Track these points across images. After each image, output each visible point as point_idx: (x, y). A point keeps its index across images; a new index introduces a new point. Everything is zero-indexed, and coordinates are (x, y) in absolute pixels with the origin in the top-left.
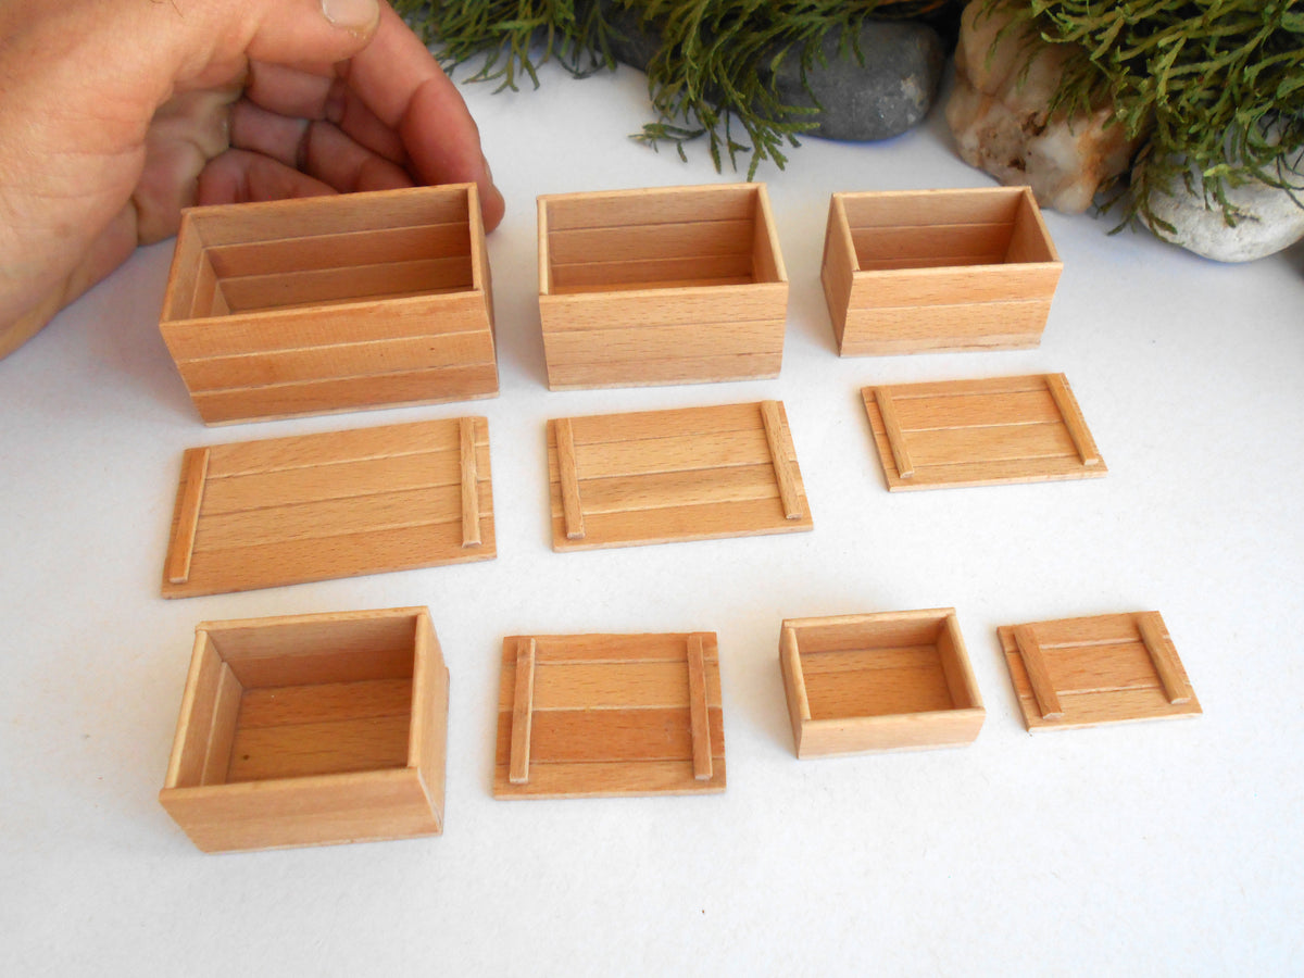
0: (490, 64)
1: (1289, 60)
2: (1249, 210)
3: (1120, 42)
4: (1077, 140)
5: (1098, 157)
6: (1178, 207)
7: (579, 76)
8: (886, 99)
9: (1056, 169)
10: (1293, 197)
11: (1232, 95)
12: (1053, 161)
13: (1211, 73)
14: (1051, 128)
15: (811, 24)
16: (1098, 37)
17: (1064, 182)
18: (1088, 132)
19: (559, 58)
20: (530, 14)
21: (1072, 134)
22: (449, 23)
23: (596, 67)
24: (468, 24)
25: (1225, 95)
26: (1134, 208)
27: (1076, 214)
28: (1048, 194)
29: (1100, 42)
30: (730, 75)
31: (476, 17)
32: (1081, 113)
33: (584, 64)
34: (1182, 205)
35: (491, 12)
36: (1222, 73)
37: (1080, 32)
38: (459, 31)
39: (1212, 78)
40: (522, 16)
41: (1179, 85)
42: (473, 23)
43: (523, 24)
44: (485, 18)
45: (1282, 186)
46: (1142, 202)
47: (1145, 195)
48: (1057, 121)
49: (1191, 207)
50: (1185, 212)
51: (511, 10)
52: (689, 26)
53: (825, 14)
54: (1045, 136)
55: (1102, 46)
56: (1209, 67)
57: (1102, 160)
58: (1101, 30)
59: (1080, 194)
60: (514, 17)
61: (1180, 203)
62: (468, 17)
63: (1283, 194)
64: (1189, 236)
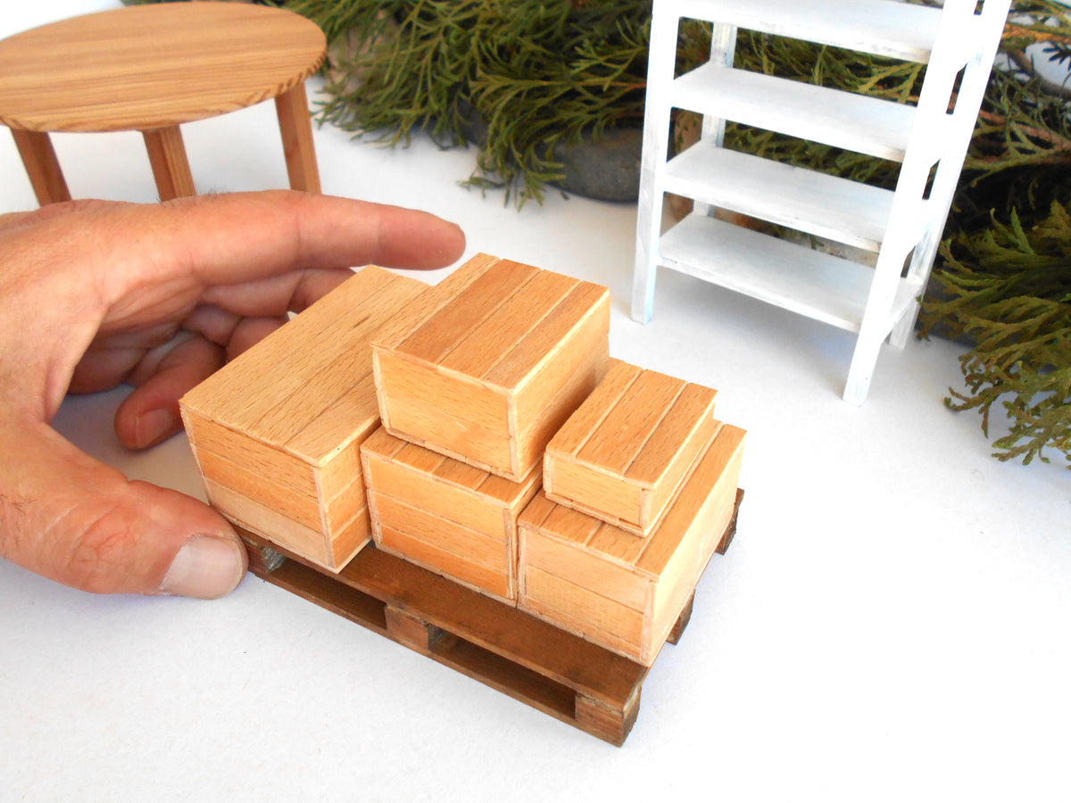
0: (384, 136)
7: (444, 149)
8: (623, 170)
15: (578, 117)
19: (431, 136)
22: (370, 109)
23: (455, 145)
33: (447, 143)
38: (374, 116)
43: (413, 113)
53: (590, 113)
60: (410, 107)
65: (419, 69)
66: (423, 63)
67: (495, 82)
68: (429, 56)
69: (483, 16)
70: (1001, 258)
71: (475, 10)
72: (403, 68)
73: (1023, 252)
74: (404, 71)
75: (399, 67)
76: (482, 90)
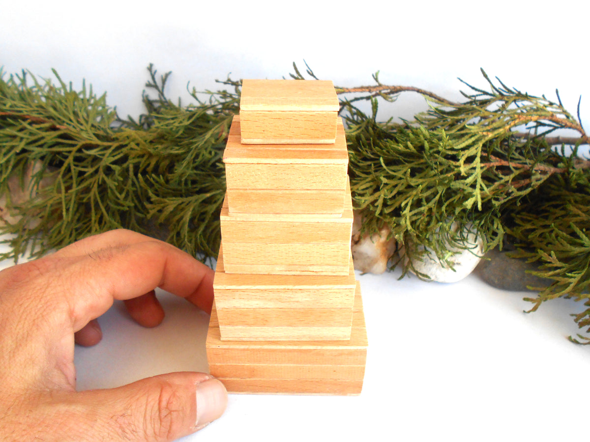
1: (454, 200)
2: (455, 261)
3: (385, 205)
4: (375, 244)
5: (385, 249)
6: (425, 265)
9: (368, 257)
10: (472, 253)
11: (436, 218)
12: (366, 254)
13: (426, 211)
14: (362, 241)
16: (376, 204)
17: (374, 261)
18: (379, 240)
20: (98, 228)
21: (373, 242)
24: (65, 237)
25: (434, 218)
26: (407, 268)
27: (382, 274)
28: (367, 267)
29: (377, 206)
30: (208, 243)
31: (69, 233)
32: (375, 233)
34: (427, 264)
35: (77, 230)
36: (430, 210)
37: (367, 203)
39: (427, 213)
40: (94, 229)
41: (414, 218)
42: (68, 237)
44: (74, 234)
45: (466, 248)
46: (410, 265)
47: (410, 263)
48: (365, 237)
49: (431, 263)
50: (430, 266)
51: (87, 228)
52: (183, 224)
54: (361, 244)
55: (378, 208)
56: (424, 208)
57: (387, 249)
58: (376, 201)
59: (381, 265)
61: (426, 262)
62: (64, 234)
63: (466, 251)
64: (434, 276)
65: (89, 199)
66: (91, 194)
67: (172, 204)
68: (95, 190)
69: (134, 153)
70: (576, 253)
71: (124, 150)
72: (73, 201)
73: (588, 247)
74: (75, 202)
75: (70, 200)
76: (160, 211)
